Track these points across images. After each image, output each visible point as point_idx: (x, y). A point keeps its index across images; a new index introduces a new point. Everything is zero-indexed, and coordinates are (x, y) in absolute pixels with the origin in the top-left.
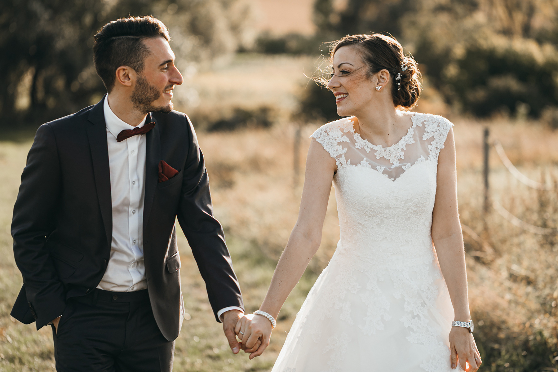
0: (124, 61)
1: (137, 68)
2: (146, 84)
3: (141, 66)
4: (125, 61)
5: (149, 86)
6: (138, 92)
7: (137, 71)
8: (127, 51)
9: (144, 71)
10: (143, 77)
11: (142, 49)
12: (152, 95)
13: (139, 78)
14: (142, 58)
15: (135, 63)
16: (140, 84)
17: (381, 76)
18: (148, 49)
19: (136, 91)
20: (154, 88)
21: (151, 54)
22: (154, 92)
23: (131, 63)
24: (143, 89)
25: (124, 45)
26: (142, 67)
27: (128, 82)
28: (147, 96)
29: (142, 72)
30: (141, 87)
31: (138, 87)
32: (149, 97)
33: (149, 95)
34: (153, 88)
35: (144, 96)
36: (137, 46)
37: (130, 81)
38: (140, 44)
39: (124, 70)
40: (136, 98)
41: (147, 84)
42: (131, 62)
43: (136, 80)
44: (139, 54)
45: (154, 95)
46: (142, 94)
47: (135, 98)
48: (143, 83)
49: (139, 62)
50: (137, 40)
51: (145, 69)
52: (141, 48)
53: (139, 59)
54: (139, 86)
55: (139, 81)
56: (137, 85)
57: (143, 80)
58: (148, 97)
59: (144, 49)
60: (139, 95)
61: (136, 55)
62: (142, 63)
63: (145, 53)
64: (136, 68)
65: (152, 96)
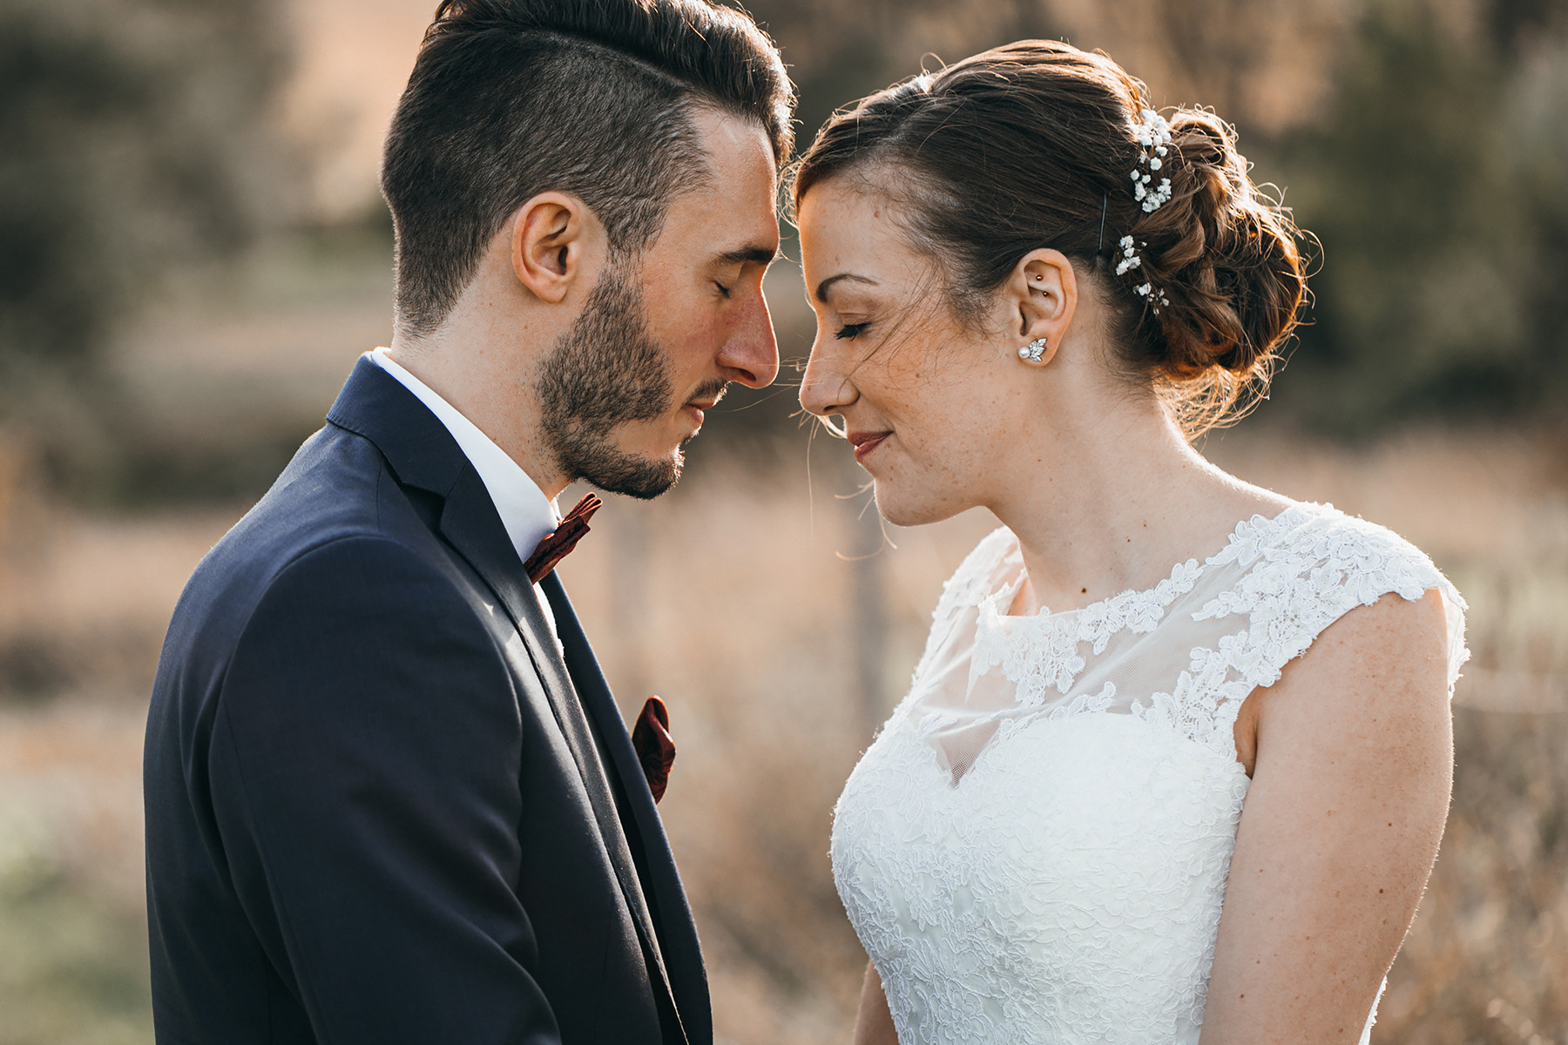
0: (576, 168)
1: (625, 229)
2: (634, 322)
3: (643, 226)
4: (579, 173)
5: (639, 338)
6: (585, 352)
7: (617, 241)
8: (608, 121)
9: (645, 254)
10: (631, 283)
11: (678, 142)
12: (638, 385)
13: (611, 283)
14: (665, 186)
15: (627, 199)
16: (606, 311)
17: (1029, 287)
18: (701, 158)
19: (576, 342)
20: (657, 359)
21: (708, 183)
22: (648, 375)
23: (608, 195)
24: (610, 344)
25: (603, 92)
26: (646, 233)
27: (554, 282)
28: (616, 382)
29: (634, 255)
30: (608, 327)
31: (594, 326)
32: (623, 392)
33: (626, 377)
34: (653, 355)
35: (604, 375)
36: (660, 120)
37: (563, 279)
38: (676, 117)
39: (563, 213)
40: (567, 377)
41: (638, 324)
42: (608, 187)
43: (596, 285)
44: (655, 164)
45: (644, 392)
46: (599, 364)
47: (562, 380)
48: (624, 311)
49: (642, 202)
50: (672, 94)
51: (654, 243)
52: (675, 138)
53: (650, 182)
54: (598, 320)
55: (605, 293)
56: (592, 314)
57: (628, 298)
58: (618, 387)
59: (686, 151)
60: (582, 366)
61: (643, 161)
62: (655, 212)
63: (683, 168)
64: (619, 227)
65: (633, 392)
